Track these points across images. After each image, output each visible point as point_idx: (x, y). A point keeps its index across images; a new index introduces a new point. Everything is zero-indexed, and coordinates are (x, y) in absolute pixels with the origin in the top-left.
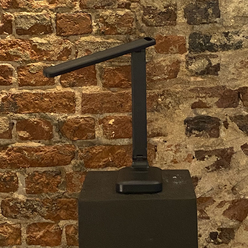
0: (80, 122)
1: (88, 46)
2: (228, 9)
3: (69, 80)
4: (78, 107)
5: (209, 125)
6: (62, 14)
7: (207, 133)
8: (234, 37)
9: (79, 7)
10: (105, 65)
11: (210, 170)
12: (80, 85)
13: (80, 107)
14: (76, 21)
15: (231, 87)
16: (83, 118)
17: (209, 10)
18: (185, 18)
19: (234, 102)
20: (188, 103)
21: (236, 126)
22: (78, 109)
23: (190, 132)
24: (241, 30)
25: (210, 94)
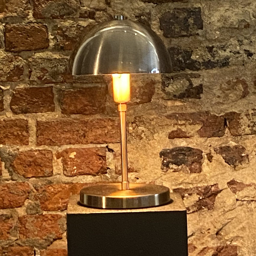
0: (35, 155)
1: (43, 64)
2: (212, 18)
3: (20, 105)
4: (32, 138)
5: (189, 158)
6: (12, 25)
7: (188, 167)
8: (220, 52)
9: (32, 16)
10: (64, 87)
11: (191, 211)
12: (34, 111)
13: (35, 137)
14: (28, 34)
15: (216, 113)
16: (38, 151)
17: (189, 20)
18: (161, 29)
19: (220, 131)
20: (164, 131)
21: (222, 158)
22: (32, 139)
23: (166, 167)
24: (228, 44)
25: (190, 120)
